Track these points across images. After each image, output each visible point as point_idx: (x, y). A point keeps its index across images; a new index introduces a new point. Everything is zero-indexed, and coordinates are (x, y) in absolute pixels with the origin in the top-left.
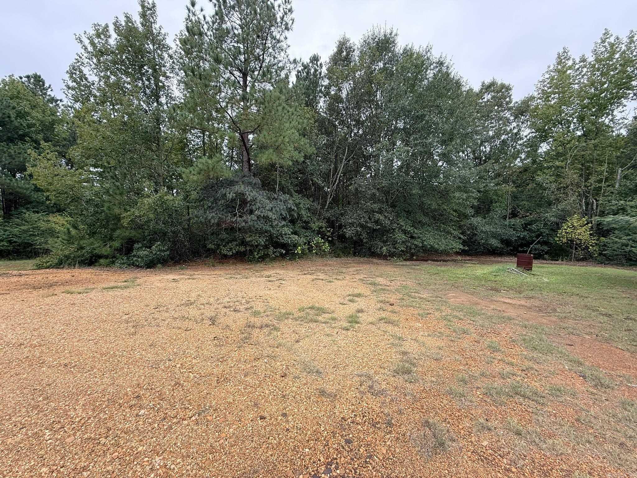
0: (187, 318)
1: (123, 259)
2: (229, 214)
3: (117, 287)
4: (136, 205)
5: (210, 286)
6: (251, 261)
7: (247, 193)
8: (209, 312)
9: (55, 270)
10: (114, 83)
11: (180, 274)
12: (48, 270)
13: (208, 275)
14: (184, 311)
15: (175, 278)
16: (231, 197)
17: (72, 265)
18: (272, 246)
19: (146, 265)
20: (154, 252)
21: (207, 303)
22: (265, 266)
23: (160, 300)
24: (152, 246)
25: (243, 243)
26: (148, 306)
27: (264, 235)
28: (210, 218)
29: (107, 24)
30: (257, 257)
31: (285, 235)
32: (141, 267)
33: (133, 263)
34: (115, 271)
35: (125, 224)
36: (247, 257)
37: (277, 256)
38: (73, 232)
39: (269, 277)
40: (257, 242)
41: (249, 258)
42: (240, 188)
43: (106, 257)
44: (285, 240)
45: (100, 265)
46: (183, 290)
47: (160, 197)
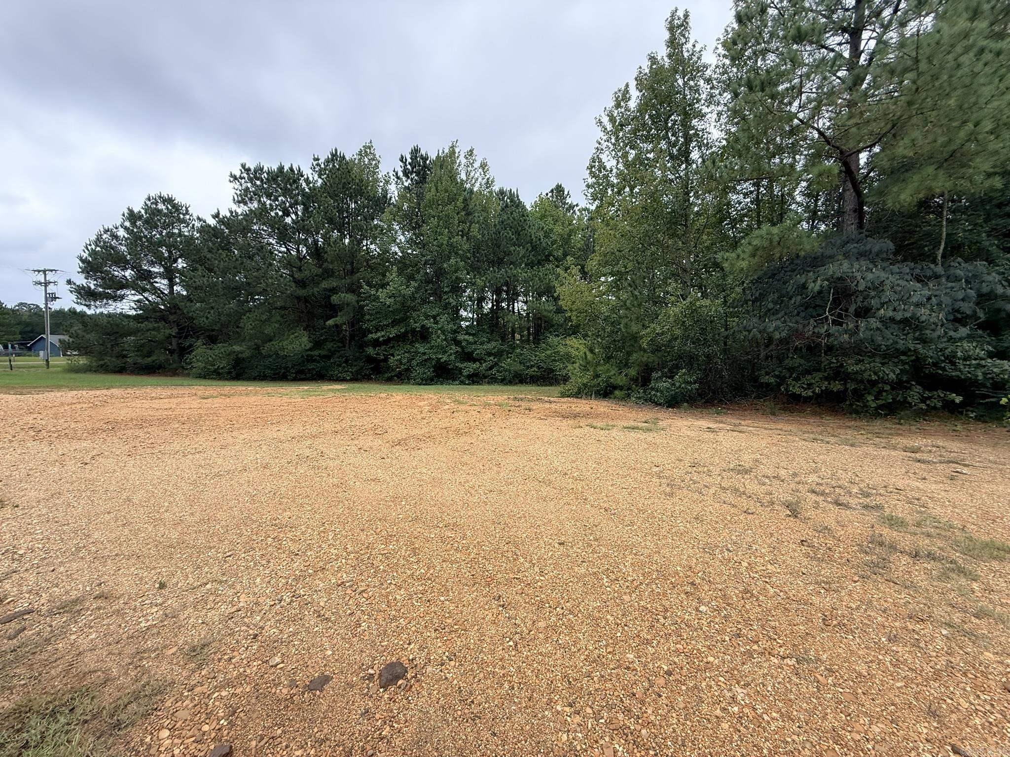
0: (744, 493)
1: (639, 392)
2: (812, 321)
3: (637, 428)
4: (657, 318)
5: (774, 449)
6: (857, 412)
7: (858, 275)
8: (782, 493)
9: (575, 400)
10: (634, 159)
11: (717, 422)
12: (569, 399)
13: (765, 429)
14: (738, 481)
15: (710, 426)
16: (817, 288)
17: (588, 396)
18: (918, 383)
19: (666, 402)
20: (678, 384)
21: (774, 477)
22: (898, 426)
23: (696, 455)
24: (674, 376)
25: (838, 374)
26: (681, 460)
27: (896, 360)
28: (771, 330)
29: (627, 83)
30: (874, 405)
31: (965, 359)
32: (660, 404)
33: (651, 398)
34: (632, 407)
35: (645, 345)
36: (848, 403)
37: (935, 408)
38: (589, 356)
39: (914, 451)
40: (875, 373)
41: (851, 405)
42: (840, 267)
43: (621, 388)
44: (964, 370)
45: (615, 397)
46: (728, 446)
47: (691, 303)
